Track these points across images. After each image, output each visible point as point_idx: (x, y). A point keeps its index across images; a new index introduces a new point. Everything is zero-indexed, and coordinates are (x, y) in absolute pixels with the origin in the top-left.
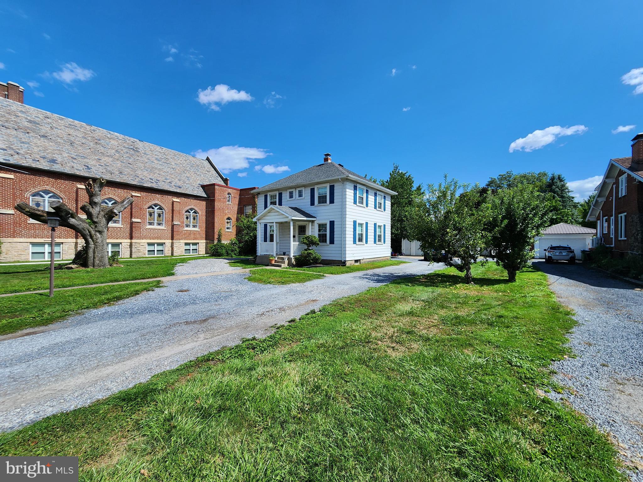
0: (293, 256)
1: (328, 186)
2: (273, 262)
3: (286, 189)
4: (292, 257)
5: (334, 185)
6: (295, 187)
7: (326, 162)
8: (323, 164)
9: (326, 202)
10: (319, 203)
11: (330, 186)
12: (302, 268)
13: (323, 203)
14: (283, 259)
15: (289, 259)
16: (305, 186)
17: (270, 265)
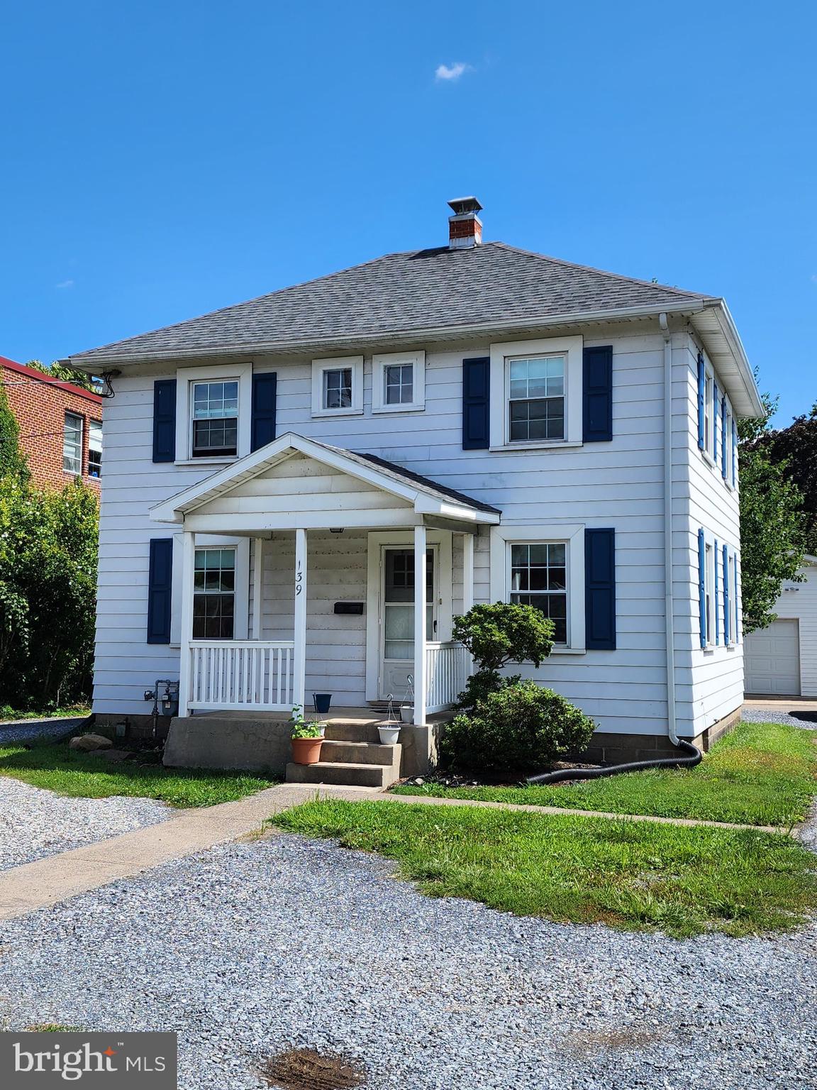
0: (429, 718)
1: (575, 351)
2: (315, 759)
3: (303, 357)
4: (421, 721)
5: (608, 350)
6: (366, 352)
7: (459, 243)
8: (445, 250)
9: (557, 431)
10: (516, 433)
11: (588, 354)
12: (515, 790)
13: (539, 434)
14: (372, 735)
15: (410, 737)
16: (428, 347)
17: (301, 771)
